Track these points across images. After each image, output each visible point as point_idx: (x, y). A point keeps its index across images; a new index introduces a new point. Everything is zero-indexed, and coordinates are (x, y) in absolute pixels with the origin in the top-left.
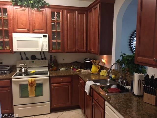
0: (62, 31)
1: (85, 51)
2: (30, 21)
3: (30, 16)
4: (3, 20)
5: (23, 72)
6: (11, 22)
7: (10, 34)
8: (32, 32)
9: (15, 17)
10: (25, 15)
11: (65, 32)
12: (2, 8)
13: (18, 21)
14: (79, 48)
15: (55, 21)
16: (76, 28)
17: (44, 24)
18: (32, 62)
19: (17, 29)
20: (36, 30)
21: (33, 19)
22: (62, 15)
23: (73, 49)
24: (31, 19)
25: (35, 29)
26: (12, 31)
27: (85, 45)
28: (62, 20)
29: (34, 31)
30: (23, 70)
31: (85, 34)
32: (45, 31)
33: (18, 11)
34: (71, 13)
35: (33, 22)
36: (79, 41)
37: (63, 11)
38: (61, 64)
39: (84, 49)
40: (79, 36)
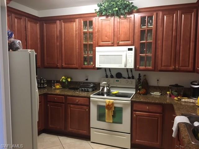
0: (154, 42)
1: (192, 70)
2: (115, 33)
3: (115, 26)
4: (88, 33)
5: (105, 91)
6: (96, 35)
7: (94, 49)
8: (116, 45)
9: (99, 29)
10: (110, 25)
11: (159, 42)
12: (88, 21)
13: (103, 34)
14: (180, 65)
15: (145, 28)
16: (176, 36)
17: (131, 34)
18: (116, 81)
19: (101, 43)
20: (121, 43)
21: (119, 29)
22: (155, 20)
23: (170, 66)
24: (116, 29)
25: (120, 41)
26: (96, 45)
27: (191, 60)
28: (155, 25)
29: (119, 43)
30: (105, 89)
31: (191, 43)
32: (131, 42)
33: (103, 22)
34: (169, 14)
35: (119, 33)
36: (181, 54)
37: (157, 13)
38: (153, 86)
39: (189, 66)
40: (181, 47)
